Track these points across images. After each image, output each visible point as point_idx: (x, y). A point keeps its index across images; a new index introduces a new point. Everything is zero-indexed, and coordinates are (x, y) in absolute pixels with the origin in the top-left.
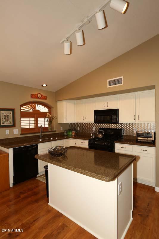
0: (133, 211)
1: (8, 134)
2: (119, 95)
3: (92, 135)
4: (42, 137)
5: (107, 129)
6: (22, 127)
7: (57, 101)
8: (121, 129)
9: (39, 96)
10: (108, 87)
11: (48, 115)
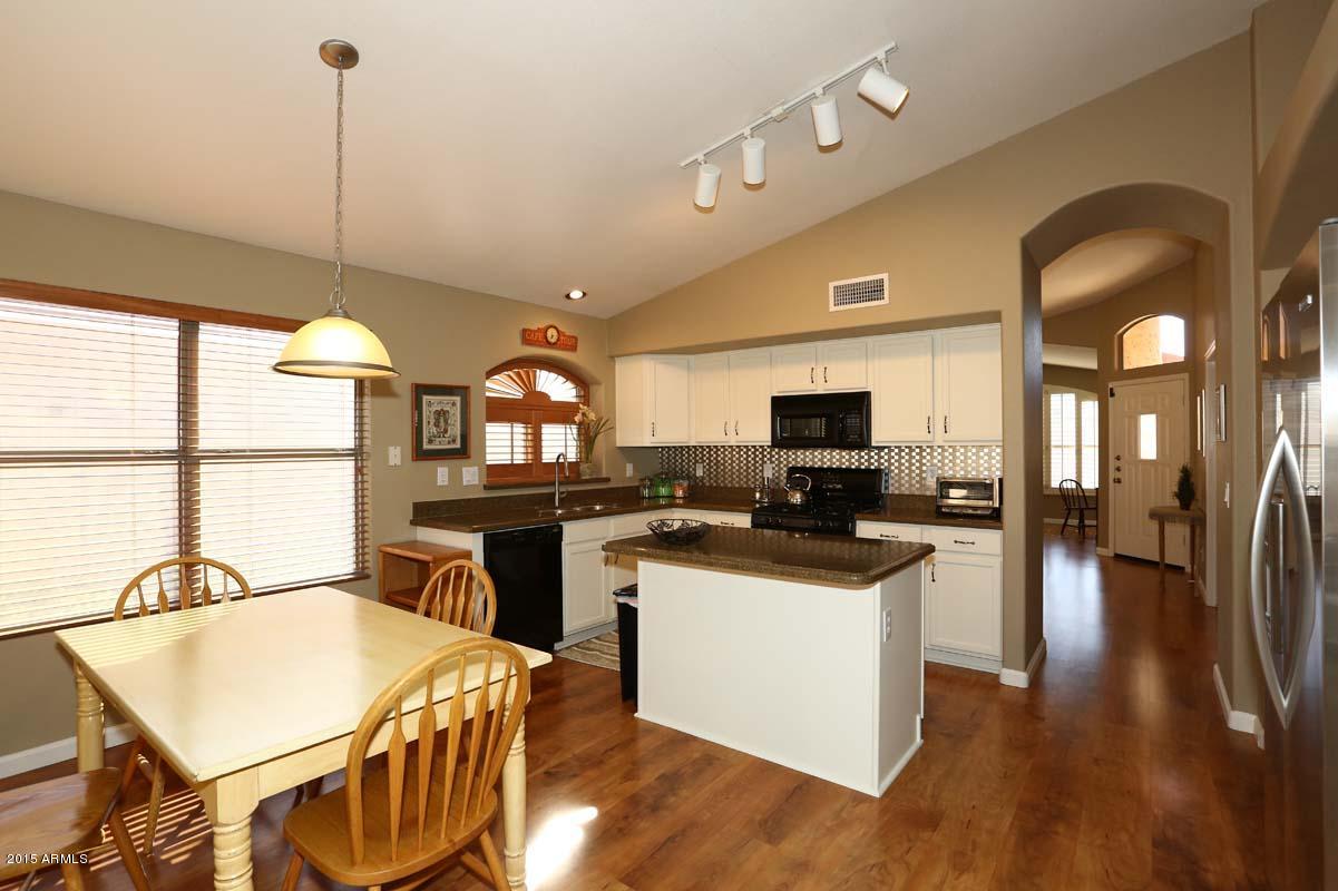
0: (922, 720)
1: (446, 483)
2: (870, 340)
3: (758, 495)
4: (560, 500)
5: (821, 469)
6: (488, 457)
7: (612, 358)
8: (878, 471)
9: (552, 335)
10: (832, 308)
11: (584, 414)
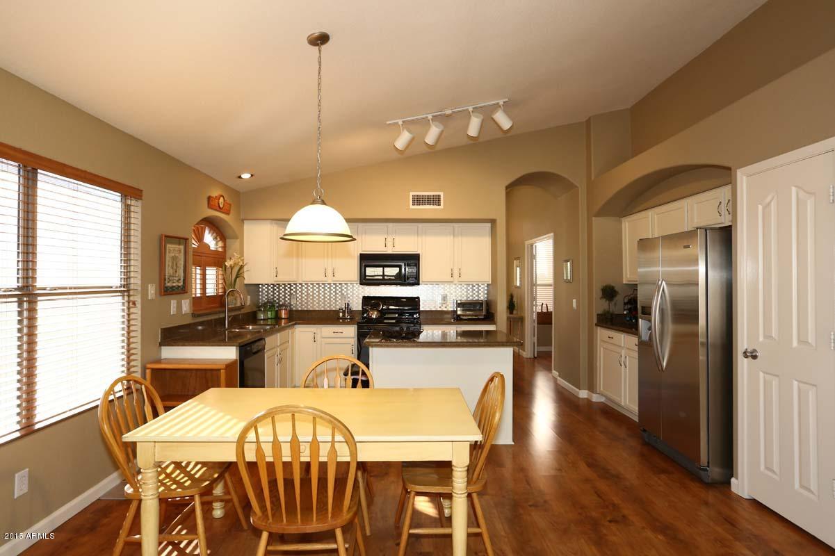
1: (175, 313)
3: (341, 315)
6: (192, 291)
7: (243, 221)
9: (221, 202)
10: (411, 207)
